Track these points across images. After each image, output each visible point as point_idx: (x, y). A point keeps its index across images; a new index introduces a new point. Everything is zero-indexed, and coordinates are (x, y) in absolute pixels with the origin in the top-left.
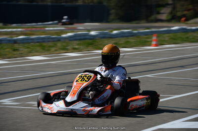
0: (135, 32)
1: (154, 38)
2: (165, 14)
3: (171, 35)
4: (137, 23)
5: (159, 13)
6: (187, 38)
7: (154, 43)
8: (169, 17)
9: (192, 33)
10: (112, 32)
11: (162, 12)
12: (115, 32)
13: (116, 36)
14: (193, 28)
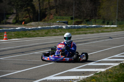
1: (5, 34)
2: (11, 19)
3: (16, 32)
5: (7, 18)
6: (26, 34)
7: (5, 37)
8: (15, 21)
9: (29, 31)
11: (10, 18)
14: (30, 28)
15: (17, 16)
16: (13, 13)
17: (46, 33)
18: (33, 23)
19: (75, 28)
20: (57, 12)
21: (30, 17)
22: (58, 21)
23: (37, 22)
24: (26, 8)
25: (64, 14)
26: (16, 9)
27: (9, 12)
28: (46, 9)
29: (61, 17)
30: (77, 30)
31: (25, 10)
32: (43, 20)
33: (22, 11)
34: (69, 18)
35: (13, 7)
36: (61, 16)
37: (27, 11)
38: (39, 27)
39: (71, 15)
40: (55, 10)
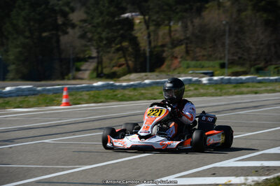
2: (87, 70)
5: (78, 70)
11: (83, 68)
15: (100, 63)
16: (90, 58)
18: (133, 76)
19: (229, 82)
20: (187, 52)
21: (128, 66)
23: (143, 74)
24: (119, 46)
25: (204, 56)
26: (97, 49)
27: (82, 56)
28: (163, 46)
29: (199, 62)
30: (235, 87)
31: (118, 50)
32: (158, 70)
33: (109, 52)
34: (217, 63)
35: (89, 43)
36: (197, 60)
37: (120, 52)
39: (221, 59)
40: (183, 47)
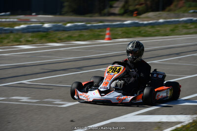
0: (89, 25)
1: (108, 32)
3: (124, 29)
4: (91, 17)
5: (111, 7)
6: (140, 32)
7: (107, 36)
8: (122, 11)
9: (144, 28)
10: (66, 25)
12: (69, 25)
13: (70, 29)
14: (145, 22)
17: (172, 30)
18: (151, 14)
21: (147, 5)
22: (192, 11)
23: (157, 13)
32: (168, 8)
38: (161, 21)
